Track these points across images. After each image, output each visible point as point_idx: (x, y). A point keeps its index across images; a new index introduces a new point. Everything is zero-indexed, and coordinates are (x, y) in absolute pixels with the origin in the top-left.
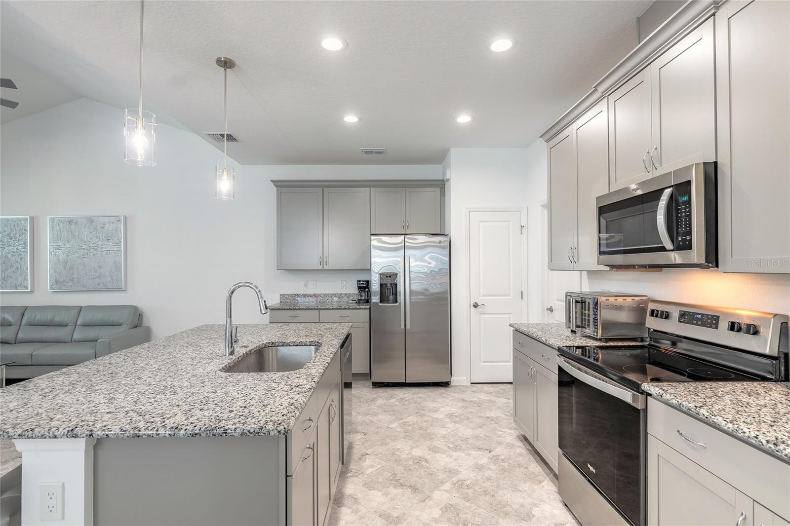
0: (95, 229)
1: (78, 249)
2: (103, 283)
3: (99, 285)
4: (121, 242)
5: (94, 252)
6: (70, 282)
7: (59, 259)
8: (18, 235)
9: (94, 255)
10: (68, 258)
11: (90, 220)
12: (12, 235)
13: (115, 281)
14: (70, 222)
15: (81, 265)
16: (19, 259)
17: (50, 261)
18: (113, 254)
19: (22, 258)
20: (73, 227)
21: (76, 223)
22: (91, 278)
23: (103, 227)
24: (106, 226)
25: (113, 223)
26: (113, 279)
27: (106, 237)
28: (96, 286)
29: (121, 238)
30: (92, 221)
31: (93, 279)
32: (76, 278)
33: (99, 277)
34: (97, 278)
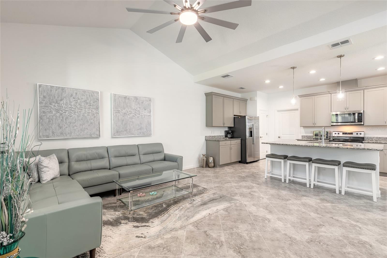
0: (139, 103)
1: (130, 113)
2: (142, 132)
3: (140, 133)
4: (151, 111)
5: (138, 115)
6: (125, 131)
7: (119, 119)
8: (92, 102)
9: (138, 117)
10: (123, 118)
11: (136, 98)
12: (88, 101)
13: (148, 131)
14: (125, 98)
15: (131, 122)
16: (93, 117)
17: (113, 120)
18: (147, 117)
19: (95, 117)
20: (127, 101)
21: (129, 99)
22: (136, 129)
23: (142, 103)
24: (144, 102)
25: (147, 101)
26: (147, 130)
27: (144, 108)
28: (139, 133)
29: (151, 109)
30: (137, 99)
31: (137, 130)
32: (128, 130)
33: (140, 129)
34: (139, 129)
